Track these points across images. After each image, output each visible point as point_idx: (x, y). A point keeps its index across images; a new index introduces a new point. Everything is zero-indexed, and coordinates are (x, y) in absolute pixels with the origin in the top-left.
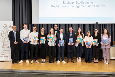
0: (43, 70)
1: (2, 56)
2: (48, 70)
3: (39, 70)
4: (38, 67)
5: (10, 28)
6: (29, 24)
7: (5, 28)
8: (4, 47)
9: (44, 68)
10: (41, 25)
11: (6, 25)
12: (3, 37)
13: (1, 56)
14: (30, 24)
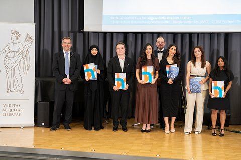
0: (108, 153)
1: (7, 112)
2: (122, 154)
3: (98, 152)
4: (95, 144)
5: (27, 43)
6: (78, 34)
7: (15, 42)
8: (12, 90)
9: (111, 148)
10: (108, 34)
11: (17, 33)
12: (9, 66)
13: (4, 113)
14: (80, 32)
